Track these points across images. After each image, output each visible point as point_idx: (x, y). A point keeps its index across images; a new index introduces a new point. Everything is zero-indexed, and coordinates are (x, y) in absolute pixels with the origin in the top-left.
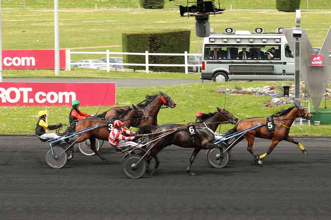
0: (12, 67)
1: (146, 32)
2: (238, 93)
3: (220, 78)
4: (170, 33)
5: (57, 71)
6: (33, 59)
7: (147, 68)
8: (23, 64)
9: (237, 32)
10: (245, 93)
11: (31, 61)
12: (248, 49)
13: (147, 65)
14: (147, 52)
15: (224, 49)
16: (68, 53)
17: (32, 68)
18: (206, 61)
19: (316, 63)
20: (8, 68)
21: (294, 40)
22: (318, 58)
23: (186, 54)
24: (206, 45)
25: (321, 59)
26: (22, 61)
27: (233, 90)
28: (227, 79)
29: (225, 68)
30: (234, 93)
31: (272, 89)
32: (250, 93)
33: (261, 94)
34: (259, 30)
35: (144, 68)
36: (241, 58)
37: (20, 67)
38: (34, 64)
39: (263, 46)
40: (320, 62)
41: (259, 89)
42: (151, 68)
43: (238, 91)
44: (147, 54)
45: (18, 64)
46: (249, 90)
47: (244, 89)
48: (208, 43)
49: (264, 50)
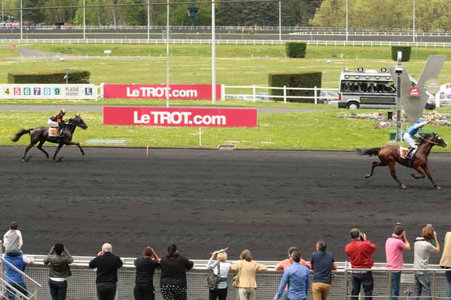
0: (179, 98)
1: (287, 73)
2: (353, 118)
3: (353, 106)
4: (306, 74)
5: (213, 101)
6: (196, 91)
7: (285, 100)
8: (188, 96)
9: (367, 71)
10: (359, 118)
11: (194, 93)
12: (375, 85)
13: (285, 97)
14: (285, 86)
15: (356, 84)
16: (223, 87)
17: (194, 98)
18: (342, 93)
19: (414, 93)
20: (176, 98)
21: (396, 76)
22: (415, 90)
23: (315, 89)
24: (342, 81)
25: (418, 91)
26: (187, 93)
27: (350, 116)
28: (358, 107)
29: (357, 99)
30: (350, 117)
31: (380, 115)
32: (363, 118)
33: (371, 119)
34: (384, 70)
35: (282, 99)
36: (369, 92)
37: (185, 98)
38: (196, 95)
39: (387, 82)
40: (417, 93)
41: (370, 115)
42: (288, 100)
43: (354, 116)
44: (285, 88)
45: (184, 96)
46: (362, 115)
47: (358, 115)
48: (344, 79)
49: (387, 85)
